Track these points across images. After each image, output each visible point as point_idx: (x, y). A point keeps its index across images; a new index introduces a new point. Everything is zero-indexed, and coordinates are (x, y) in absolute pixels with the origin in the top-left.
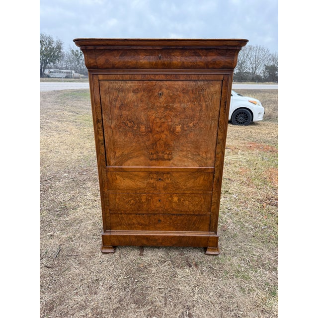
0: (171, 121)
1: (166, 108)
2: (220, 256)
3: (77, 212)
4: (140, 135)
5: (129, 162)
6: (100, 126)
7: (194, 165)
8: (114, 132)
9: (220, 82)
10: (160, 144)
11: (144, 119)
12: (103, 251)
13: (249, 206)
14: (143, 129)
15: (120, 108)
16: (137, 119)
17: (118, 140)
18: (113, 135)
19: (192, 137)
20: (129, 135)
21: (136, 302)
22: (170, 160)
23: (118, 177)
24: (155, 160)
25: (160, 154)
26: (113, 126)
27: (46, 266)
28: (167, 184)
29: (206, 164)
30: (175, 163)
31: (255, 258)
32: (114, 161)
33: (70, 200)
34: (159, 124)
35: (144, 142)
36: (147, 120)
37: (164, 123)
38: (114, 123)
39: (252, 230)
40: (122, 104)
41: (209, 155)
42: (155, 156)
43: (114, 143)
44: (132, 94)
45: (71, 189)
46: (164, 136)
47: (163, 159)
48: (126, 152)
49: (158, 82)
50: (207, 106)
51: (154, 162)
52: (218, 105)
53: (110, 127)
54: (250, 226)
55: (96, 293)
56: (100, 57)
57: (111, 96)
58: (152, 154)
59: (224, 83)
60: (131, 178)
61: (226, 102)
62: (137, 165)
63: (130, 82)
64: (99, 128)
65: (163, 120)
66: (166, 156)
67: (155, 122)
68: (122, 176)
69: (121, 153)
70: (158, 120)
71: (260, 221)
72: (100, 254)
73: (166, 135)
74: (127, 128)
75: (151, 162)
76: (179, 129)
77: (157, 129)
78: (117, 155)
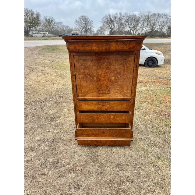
0: (109, 75)
1: (107, 69)
2: (134, 141)
3: (60, 119)
4: (94, 82)
5: (88, 95)
6: (74, 78)
7: (121, 96)
8: (81, 81)
9: (134, 55)
10: (104, 86)
11: (96, 74)
12: (76, 139)
13: (151, 116)
14: (95, 79)
15: (84, 69)
16: (92, 74)
17: (83, 84)
18: (80, 82)
19: (120, 83)
20: (89, 82)
21: (93, 162)
22: (109, 94)
23: (82, 104)
24: (101, 94)
25: (104, 91)
26: (80, 78)
27: (48, 146)
28: (108, 107)
29: (127, 96)
30: (111, 95)
31: (152, 142)
32: (81, 95)
33: (56, 113)
34: (103, 77)
35: (96, 85)
37: (106, 76)
38: (81, 76)
39: (151, 128)
40: (85, 67)
41: (128, 92)
43: (81, 86)
44: (90, 62)
45: (56, 107)
47: (105, 93)
48: (87, 90)
49: (103, 56)
50: (127, 67)
52: (133, 67)
53: (79, 78)
54: (151, 126)
55: (74, 158)
57: (80, 63)
58: (100, 91)
59: (136, 56)
61: (137, 65)
62: (92, 97)
63: (89, 56)
65: (105, 74)
66: (107, 92)
67: (101, 75)
68: (84, 104)
69: (84, 91)
70: (103, 74)
71: (156, 124)
72: (74, 140)
73: (107, 82)
74: (87, 78)
75: (99, 95)
76: (113, 78)
77: (102, 79)
78: (82, 92)
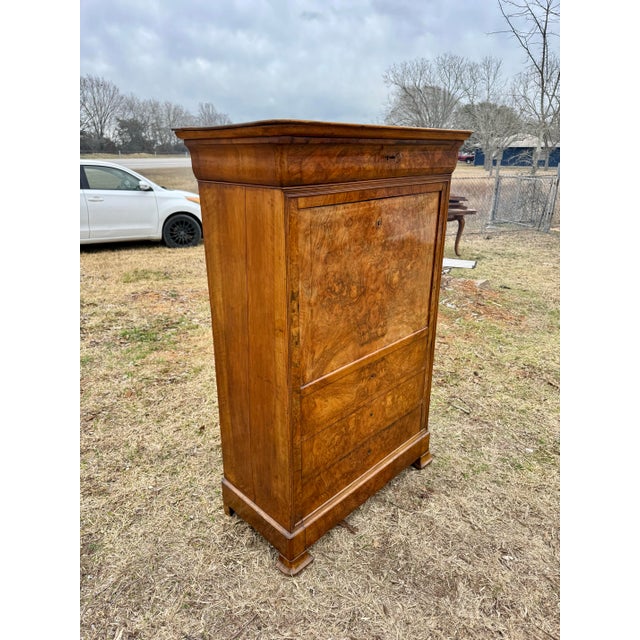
0: (388, 268)
1: (384, 246)
4: (350, 305)
5: (332, 363)
6: (295, 305)
7: (408, 332)
8: (315, 310)
10: (374, 312)
11: (356, 273)
14: (354, 291)
15: (325, 262)
16: (348, 275)
17: (320, 325)
18: (312, 318)
19: (409, 287)
20: (337, 309)
22: (383, 335)
23: (317, 400)
24: (367, 342)
25: (373, 331)
26: (313, 300)
28: (381, 379)
29: (420, 326)
30: (390, 337)
32: (311, 371)
34: (374, 278)
35: (355, 316)
36: (361, 274)
37: (380, 272)
38: (315, 294)
40: (329, 252)
42: (367, 337)
43: (313, 333)
44: (344, 228)
46: (379, 295)
47: (377, 337)
48: (329, 346)
49: (377, 202)
51: (365, 347)
53: (309, 304)
56: (307, 160)
57: (314, 240)
58: (363, 334)
60: (335, 393)
62: (344, 364)
63: (342, 206)
64: (294, 311)
65: (380, 268)
66: (379, 331)
67: (370, 274)
68: (323, 397)
69: (322, 350)
70: (373, 269)
73: (382, 293)
74: (334, 297)
75: (361, 350)
76: (396, 279)
77: (372, 287)
78: (316, 357)
